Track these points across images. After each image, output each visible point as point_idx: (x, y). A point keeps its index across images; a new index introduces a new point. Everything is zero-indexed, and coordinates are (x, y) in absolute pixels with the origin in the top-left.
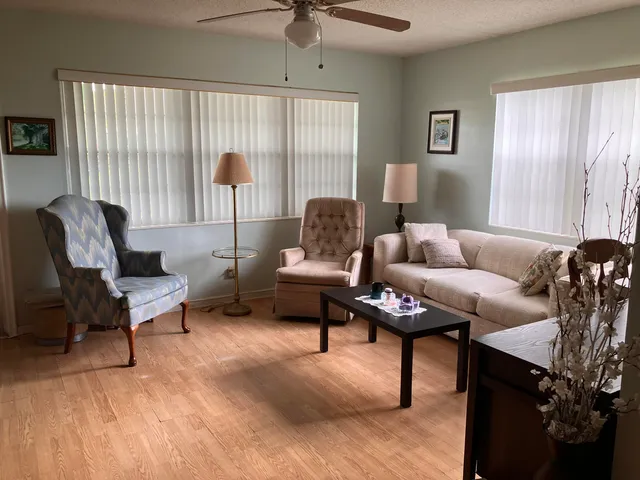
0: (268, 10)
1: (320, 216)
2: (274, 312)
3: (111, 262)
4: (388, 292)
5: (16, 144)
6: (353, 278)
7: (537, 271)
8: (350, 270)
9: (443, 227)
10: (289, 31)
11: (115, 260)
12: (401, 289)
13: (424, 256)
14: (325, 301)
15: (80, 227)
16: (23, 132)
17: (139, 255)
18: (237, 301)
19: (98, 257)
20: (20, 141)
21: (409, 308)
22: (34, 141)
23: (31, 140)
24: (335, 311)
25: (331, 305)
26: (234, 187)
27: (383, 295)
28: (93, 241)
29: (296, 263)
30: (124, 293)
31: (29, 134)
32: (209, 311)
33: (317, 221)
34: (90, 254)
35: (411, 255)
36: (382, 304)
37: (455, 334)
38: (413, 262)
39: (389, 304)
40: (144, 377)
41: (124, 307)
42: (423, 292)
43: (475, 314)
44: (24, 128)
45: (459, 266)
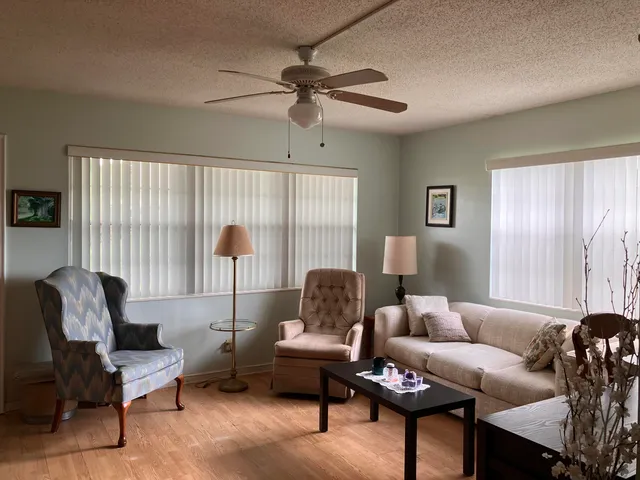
0: (272, 93)
1: (320, 287)
2: (272, 388)
3: (107, 335)
4: (391, 368)
5: (20, 217)
6: (354, 352)
7: (541, 346)
8: (350, 344)
9: (444, 300)
10: (293, 112)
11: (111, 333)
12: (403, 364)
13: (425, 329)
14: (325, 376)
15: (78, 299)
16: (29, 205)
17: (135, 328)
18: (233, 376)
19: (94, 330)
20: (25, 214)
21: (412, 385)
22: (39, 214)
23: (36, 212)
24: (335, 387)
25: (330, 380)
26: (235, 259)
27: (385, 370)
28: (90, 314)
29: (295, 336)
30: (119, 367)
31: (34, 206)
32: (204, 387)
33: (317, 292)
34: (86, 327)
35: (413, 328)
36: (383, 380)
37: (460, 412)
38: (414, 336)
39: (391, 380)
40: (133, 459)
41: (117, 382)
42: (425, 367)
43: (480, 390)
44: (30, 201)
45: (462, 340)
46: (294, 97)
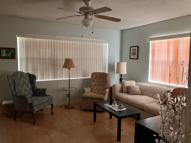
0: (76, 16)
2: (80, 108)
3: (30, 92)
4: (115, 103)
5: (3, 56)
6: (106, 97)
7: (163, 97)
8: (104, 95)
10: (83, 22)
11: (31, 91)
12: (120, 101)
14: (95, 105)
15: (20, 81)
16: (5, 52)
17: (39, 89)
18: (69, 104)
19: (26, 90)
20: (4, 55)
21: (121, 108)
22: (9, 55)
23: (8, 54)
24: (98, 109)
25: (97, 106)
26: (69, 69)
27: (113, 104)
28: (24, 85)
29: (88, 92)
30: (32, 102)
31: (7, 53)
32: (61, 107)
33: (95, 79)
34: (23, 89)
35: (125, 90)
36: (113, 106)
38: (124, 93)
39: (115, 107)
40: (37, 129)
41: (32, 106)
42: (128, 103)
43: (143, 110)
44: (6, 51)
45: (139, 94)
46: (84, 17)
